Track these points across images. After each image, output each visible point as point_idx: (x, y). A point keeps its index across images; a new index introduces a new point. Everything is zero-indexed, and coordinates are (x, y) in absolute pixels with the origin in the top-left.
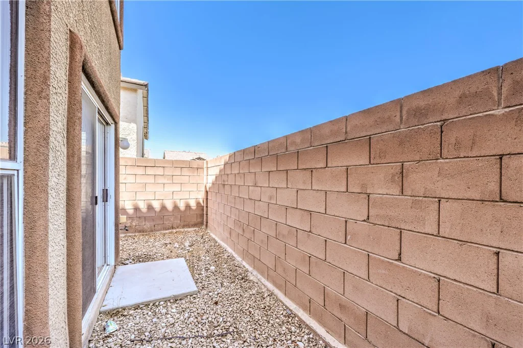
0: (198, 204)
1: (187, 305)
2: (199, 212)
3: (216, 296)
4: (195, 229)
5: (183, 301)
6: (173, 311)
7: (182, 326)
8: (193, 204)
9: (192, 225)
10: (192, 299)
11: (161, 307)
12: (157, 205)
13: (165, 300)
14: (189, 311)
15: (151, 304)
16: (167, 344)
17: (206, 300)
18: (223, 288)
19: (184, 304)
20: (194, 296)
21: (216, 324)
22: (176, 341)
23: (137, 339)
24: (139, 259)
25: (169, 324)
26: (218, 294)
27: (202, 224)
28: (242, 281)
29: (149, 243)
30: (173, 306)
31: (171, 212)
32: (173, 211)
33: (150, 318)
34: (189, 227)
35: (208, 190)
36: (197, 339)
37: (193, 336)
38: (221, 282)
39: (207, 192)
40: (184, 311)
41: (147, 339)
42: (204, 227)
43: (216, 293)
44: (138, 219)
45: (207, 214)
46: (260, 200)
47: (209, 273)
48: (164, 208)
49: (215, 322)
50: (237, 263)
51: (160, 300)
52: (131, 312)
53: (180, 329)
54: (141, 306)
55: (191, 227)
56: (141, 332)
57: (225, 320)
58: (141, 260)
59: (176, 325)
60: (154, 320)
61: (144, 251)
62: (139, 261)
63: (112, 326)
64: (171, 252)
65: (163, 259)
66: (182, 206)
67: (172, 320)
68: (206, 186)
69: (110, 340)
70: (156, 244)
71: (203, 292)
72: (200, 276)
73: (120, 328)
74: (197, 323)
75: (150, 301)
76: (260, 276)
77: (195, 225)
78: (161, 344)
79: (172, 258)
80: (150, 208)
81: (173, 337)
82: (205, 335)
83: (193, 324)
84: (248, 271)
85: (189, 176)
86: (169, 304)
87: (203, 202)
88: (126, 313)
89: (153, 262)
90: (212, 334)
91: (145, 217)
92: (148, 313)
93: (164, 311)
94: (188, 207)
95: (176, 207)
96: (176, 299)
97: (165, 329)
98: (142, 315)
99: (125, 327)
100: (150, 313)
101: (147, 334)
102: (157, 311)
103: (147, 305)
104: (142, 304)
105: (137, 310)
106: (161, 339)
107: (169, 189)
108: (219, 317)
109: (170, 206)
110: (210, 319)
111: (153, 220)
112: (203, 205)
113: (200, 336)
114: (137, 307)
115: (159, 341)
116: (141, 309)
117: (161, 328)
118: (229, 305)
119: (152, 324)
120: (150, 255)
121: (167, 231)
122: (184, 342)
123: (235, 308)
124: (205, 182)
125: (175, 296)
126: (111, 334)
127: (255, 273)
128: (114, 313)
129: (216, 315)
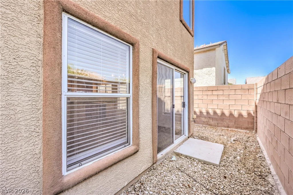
0: (249, 114)
1: (208, 169)
2: (250, 120)
3: (229, 174)
4: (246, 131)
5: (207, 166)
6: (199, 167)
7: (199, 176)
8: (245, 114)
9: (244, 128)
10: (213, 167)
11: (196, 162)
12: (219, 112)
13: (199, 160)
14: (207, 171)
15: (192, 159)
16: (187, 178)
17: (220, 172)
18: (238, 173)
19: (206, 167)
20: (215, 166)
21: (218, 187)
22: (191, 179)
23: (179, 168)
24: (202, 138)
25: (194, 171)
26: (231, 174)
27: (253, 129)
28: (257, 177)
29: (212, 132)
30: (201, 165)
31: (227, 117)
32: (229, 116)
33: (188, 164)
34: (242, 129)
35: (257, 104)
36: (201, 186)
37: (200, 183)
38: (239, 168)
39: (256, 106)
40: (204, 170)
41: (182, 170)
42: (254, 131)
43: (230, 172)
44: (208, 118)
45: (257, 123)
46: (280, 115)
47: (235, 160)
48: (223, 114)
49: (218, 186)
50: (265, 164)
51: (197, 159)
52: (183, 157)
53: (197, 176)
54: (188, 157)
55: (243, 130)
56: (182, 166)
57: (224, 189)
58: (202, 139)
59: (197, 173)
60: (189, 166)
61: (207, 135)
62: (201, 139)
63: (174, 158)
64: (220, 140)
65: (213, 142)
66: (236, 114)
67: (196, 170)
68: (255, 102)
69: (171, 162)
70: (215, 133)
71: (222, 167)
72: (227, 159)
73: (176, 161)
74: (207, 179)
75: (192, 157)
76: (279, 182)
77: (247, 129)
78: (185, 176)
79: (219, 143)
80: (215, 113)
81: (191, 177)
82: (208, 187)
83: (205, 178)
84: (271, 173)
85: (242, 95)
86: (200, 163)
87: (254, 113)
88: (181, 157)
89: (208, 142)
90: (212, 190)
91: (212, 118)
92: (188, 162)
93: (196, 165)
94: (240, 115)
95: (231, 115)
96: (205, 163)
97: (191, 172)
98: (186, 161)
99: (178, 161)
100: (190, 162)
101: (183, 169)
102: (193, 163)
103: (191, 158)
104: (189, 157)
105: (186, 158)
106: (187, 174)
107: (227, 103)
108: (222, 185)
109: (227, 113)
110: (216, 183)
111: (217, 120)
112: (253, 115)
113: (204, 186)
114: (186, 157)
115: (185, 175)
116: (188, 158)
117: (190, 170)
118: (234, 183)
119: (187, 166)
120: (208, 138)
121: (225, 128)
122: (194, 182)
123: (237, 188)
124: (255, 99)
125: (205, 161)
126: (172, 161)
127: (276, 177)
128: (178, 155)
129: (221, 183)
